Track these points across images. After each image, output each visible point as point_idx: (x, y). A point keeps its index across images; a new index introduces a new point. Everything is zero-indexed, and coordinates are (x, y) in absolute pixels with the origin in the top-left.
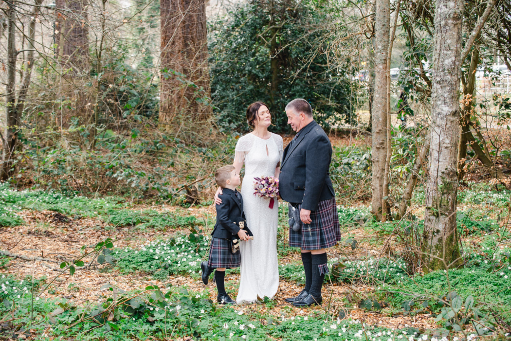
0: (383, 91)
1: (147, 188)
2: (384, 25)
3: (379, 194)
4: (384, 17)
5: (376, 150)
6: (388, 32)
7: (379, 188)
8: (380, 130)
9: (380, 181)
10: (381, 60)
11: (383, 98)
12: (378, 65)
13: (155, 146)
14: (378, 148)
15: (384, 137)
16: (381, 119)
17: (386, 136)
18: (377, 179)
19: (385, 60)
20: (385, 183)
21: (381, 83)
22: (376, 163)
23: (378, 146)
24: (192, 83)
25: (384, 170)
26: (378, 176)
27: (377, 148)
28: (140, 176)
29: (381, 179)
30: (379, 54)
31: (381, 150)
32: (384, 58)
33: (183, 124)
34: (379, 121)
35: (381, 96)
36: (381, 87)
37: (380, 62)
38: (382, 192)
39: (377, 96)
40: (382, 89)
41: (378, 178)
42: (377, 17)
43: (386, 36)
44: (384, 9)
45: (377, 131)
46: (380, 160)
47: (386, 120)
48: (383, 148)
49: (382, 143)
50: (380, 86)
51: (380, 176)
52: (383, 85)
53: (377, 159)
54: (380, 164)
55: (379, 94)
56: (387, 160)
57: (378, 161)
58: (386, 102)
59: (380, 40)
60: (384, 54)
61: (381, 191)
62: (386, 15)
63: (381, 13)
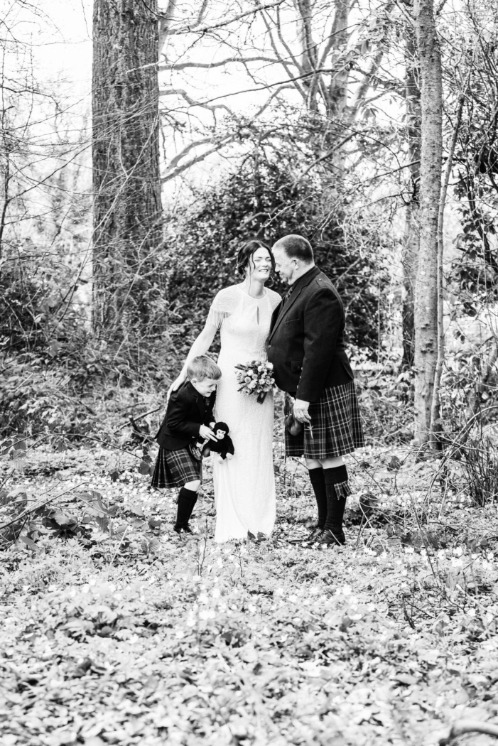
0: (432, 265)
1: (73, 425)
2: (433, 167)
3: (425, 422)
4: (434, 154)
5: (421, 354)
6: (439, 177)
7: (424, 412)
8: (427, 325)
9: (427, 401)
10: (428, 219)
11: (431, 276)
12: (424, 226)
13: (85, 368)
14: (424, 352)
15: (432, 335)
16: (428, 309)
17: (436, 334)
18: (421, 399)
19: (435, 219)
20: (434, 403)
21: (428, 254)
22: (420, 375)
23: (424, 349)
24: (141, 278)
25: (433, 384)
26: (423, 393)
27: (422, 352)
28: (62, 408)
29: (428, 398)
30: (425, 210)
31: (428, 355)
32: (433, 217)
33: (126, 338)
34: (425, 311)
35: (428, 274)
36: (429, 260)
37: (428, 223)
38: (430, 418)
39: (423, 273)
40: (430, 263)
41: (423, 397)
42: (422, 154)
43: (436, 183)
44: (434, 143)
45: (423, 326)
46: (427, 370)
47: (436, 310)
48: (432, 352)
49: (430, 345)
50: (427, 258)
51: (427, 394)
52: (431, 258)
53: (422, 369)
54: (427, 377)
55: (425, 270)
56: (437, 369)
57: (423, 372)
58: (436, 283)
59: (427, 188)
60: (434, 210)
61: (428, 417)
62: (436, 152)
63: (428, 148)
